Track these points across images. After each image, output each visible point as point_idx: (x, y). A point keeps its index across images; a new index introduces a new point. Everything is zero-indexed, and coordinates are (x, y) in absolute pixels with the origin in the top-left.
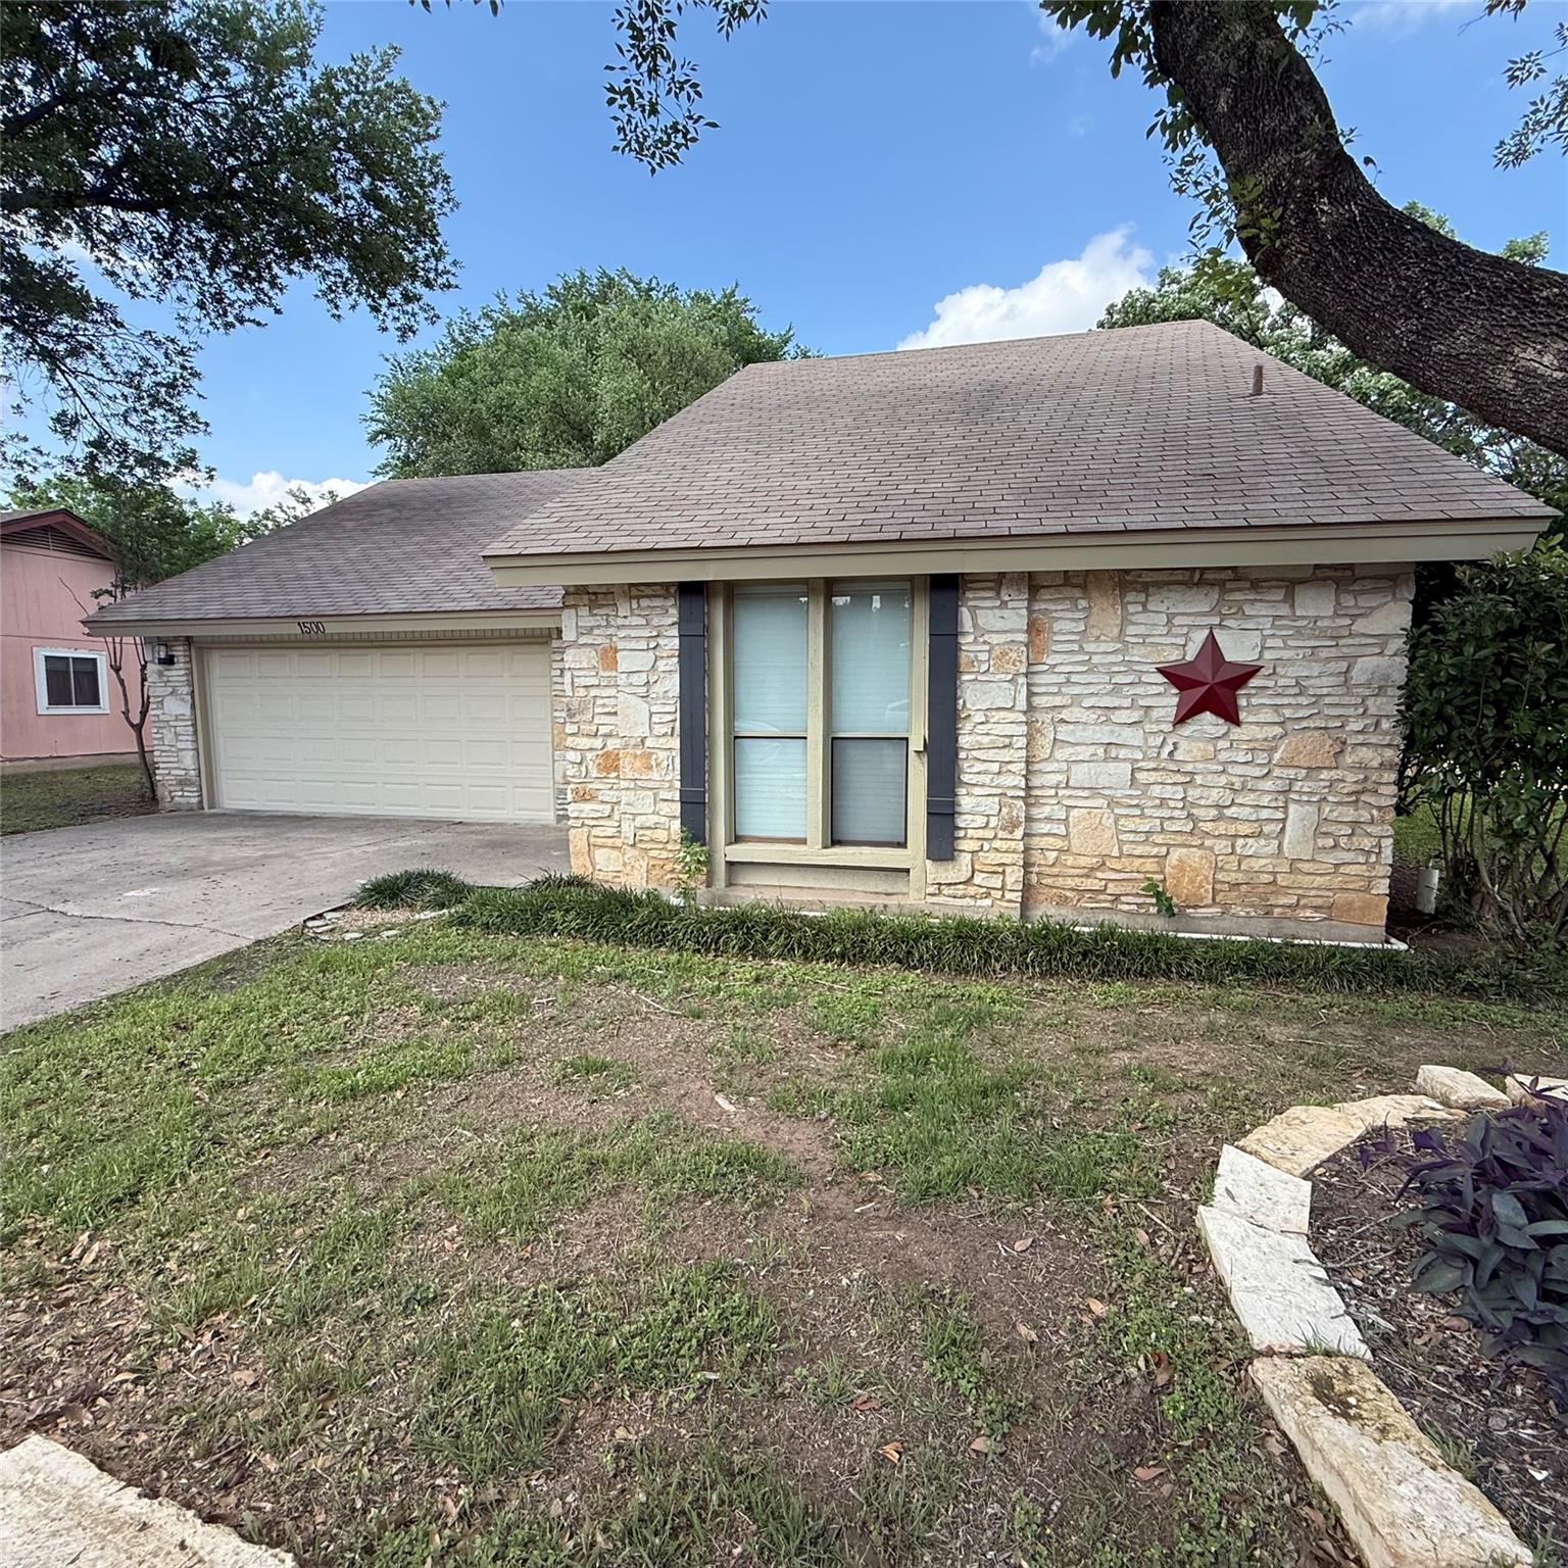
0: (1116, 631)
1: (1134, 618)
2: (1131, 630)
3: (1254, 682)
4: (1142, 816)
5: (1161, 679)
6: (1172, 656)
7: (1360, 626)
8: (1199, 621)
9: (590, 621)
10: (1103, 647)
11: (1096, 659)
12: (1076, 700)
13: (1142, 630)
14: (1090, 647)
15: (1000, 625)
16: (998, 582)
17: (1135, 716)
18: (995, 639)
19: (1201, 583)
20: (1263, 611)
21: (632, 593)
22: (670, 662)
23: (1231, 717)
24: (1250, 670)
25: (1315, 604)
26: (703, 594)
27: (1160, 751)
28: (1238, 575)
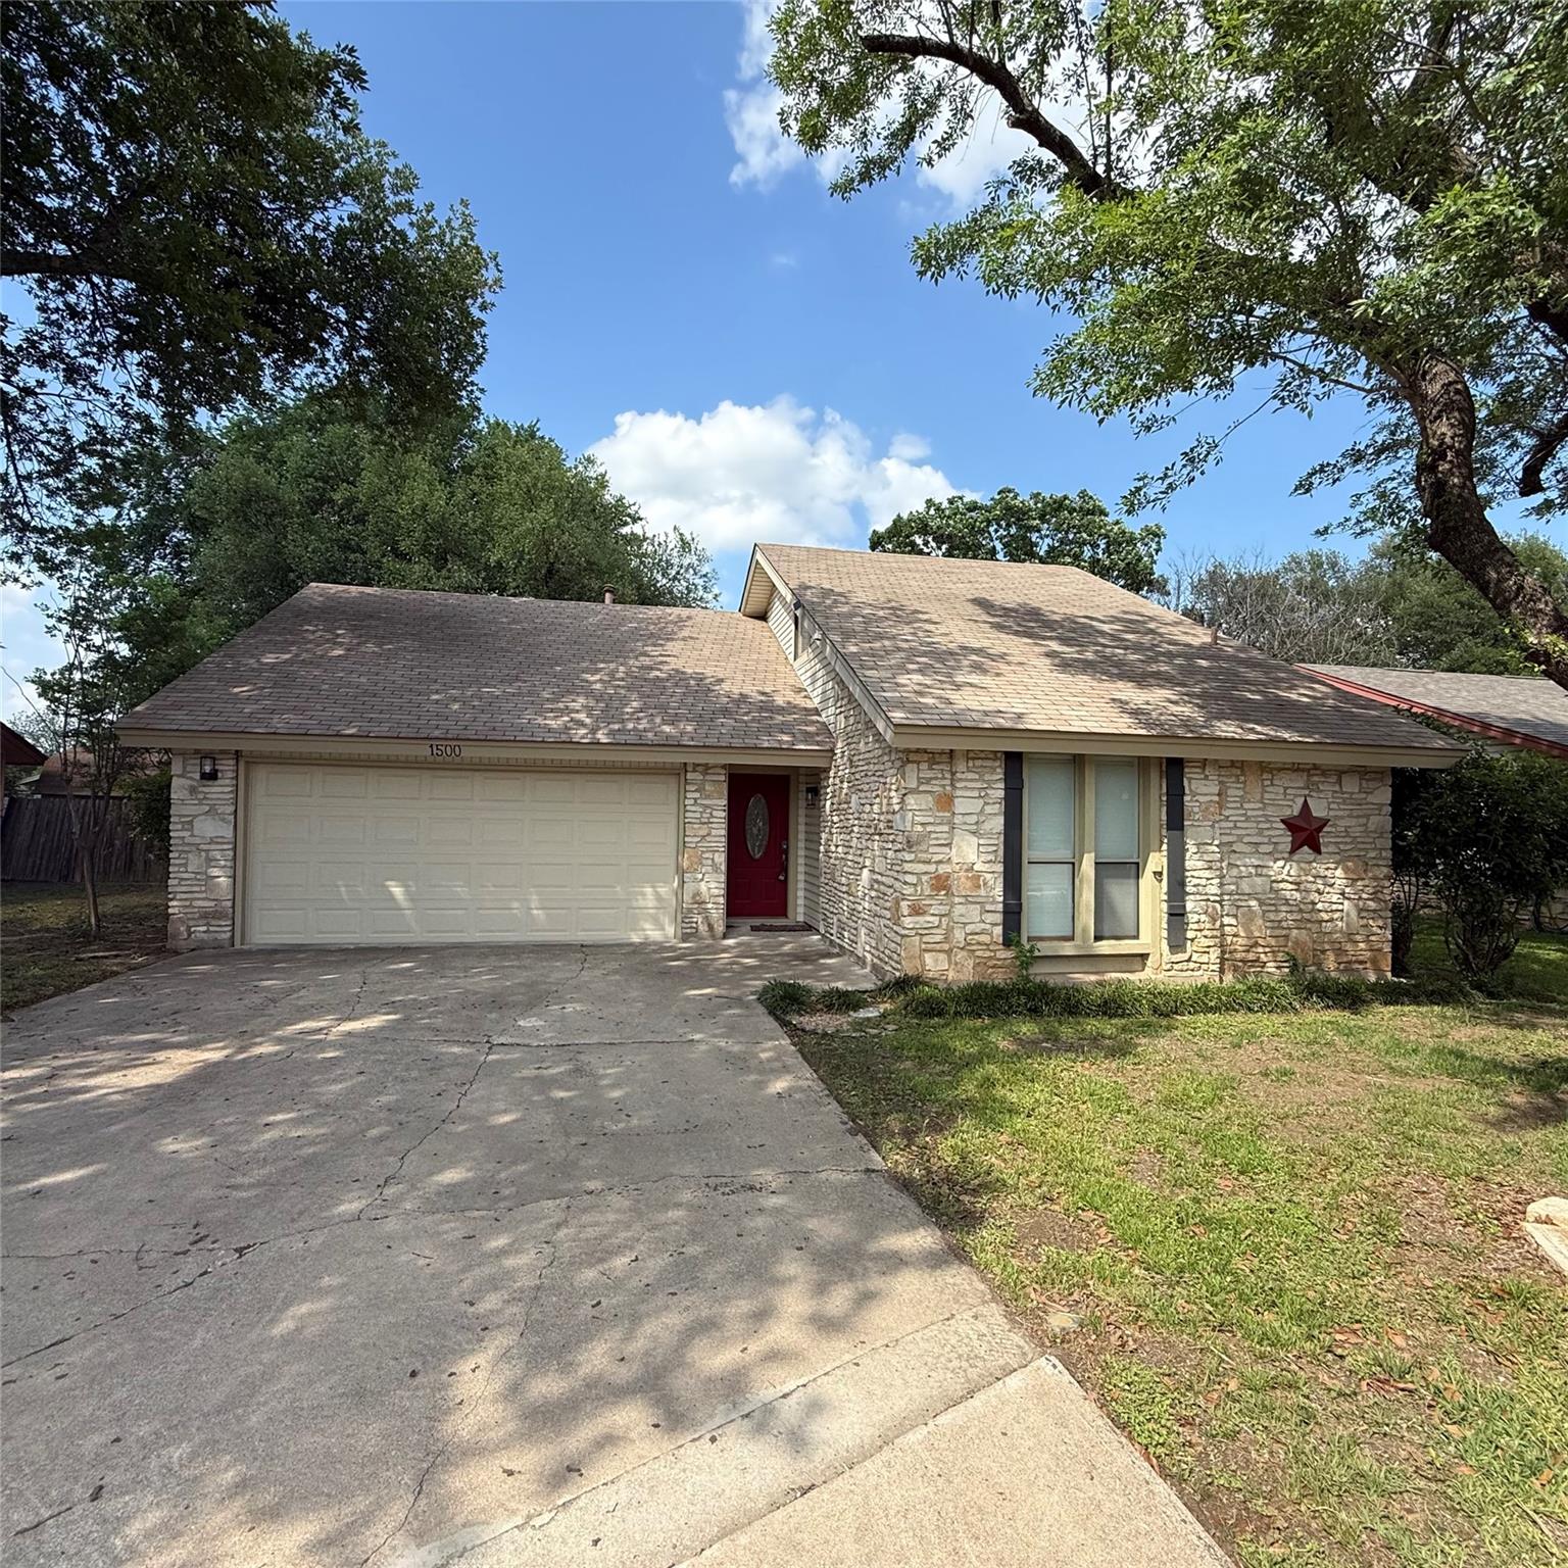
0: (1258, 797)
1: (1268, 789)
2: (1266, 796)
3: (1325, 829)
4: (1277, 911)
5: (1283, 826)
6: (1288, 813)
7: (1370, 798)
8: (1299, 792)
9: (930, 774)
10: (1252, 806)
11: (1249, 813)
12: (1240, 838)
13: (1273, 796)
14: (1246, 806)
15: (1204, 790)
16: (1204, 763)
17: (1270, 848)
18: (1202, 799)
19: (1298, 770)
20: (1328, 787)
21: (969, 755)
22: (998, 808)
23: (1317, 849)
24: (1325, 822)
25: (1351, 785)
26: (1014, 762)
27: (1283, 870)
28: (1315, 767)
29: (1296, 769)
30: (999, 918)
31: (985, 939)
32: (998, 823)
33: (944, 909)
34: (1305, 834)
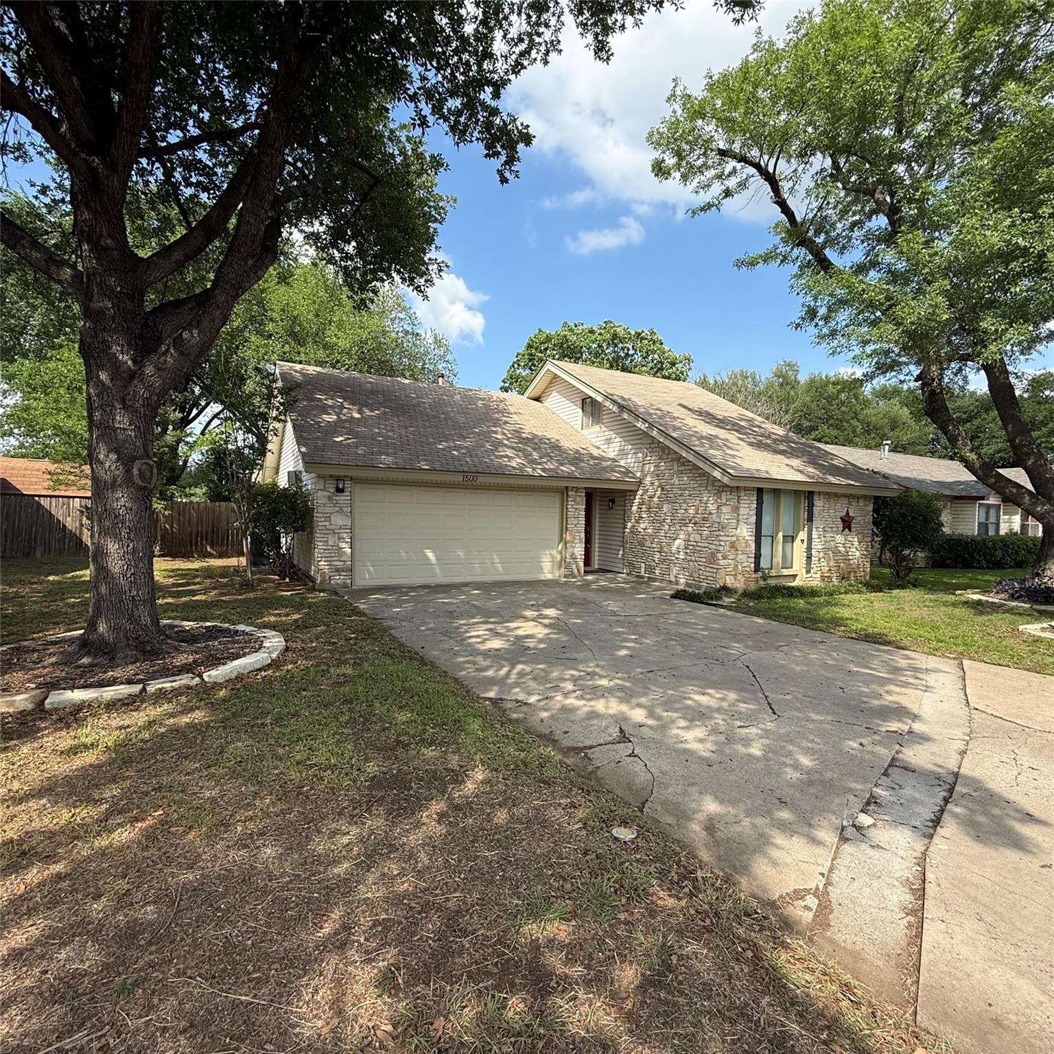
0: (834, 508)
1: (837, 504)
2: (836, 507)
3: (853, 521)
4: (837, 556)
5: (841, 520)
6: (843, 514)
7: (866, 509)
8: (846, 506)
9: (730, 497)
10: (832, 511)
11: (831, 514)
12: (828, 525)
13: (838, 507)
14: (830, 511)
15: (820, 505)
16: (819, 494)
17: (837, 529)
18: (818, 509)
20: (855, 504)
21: (746, 489)
22: (754, 512)
23: (850, 530)
24: (853, 518)
25: (861, 503)
26: (760, 491)
27: (840, 538)
28: (851, 495)
29: (845, 496)
30: (753, 560)
31: (748, 569)
32: (754, 519)
33: (733, 557)
34: (847, 523)
